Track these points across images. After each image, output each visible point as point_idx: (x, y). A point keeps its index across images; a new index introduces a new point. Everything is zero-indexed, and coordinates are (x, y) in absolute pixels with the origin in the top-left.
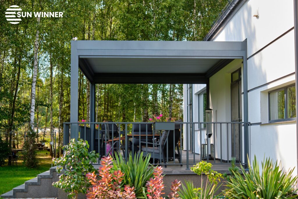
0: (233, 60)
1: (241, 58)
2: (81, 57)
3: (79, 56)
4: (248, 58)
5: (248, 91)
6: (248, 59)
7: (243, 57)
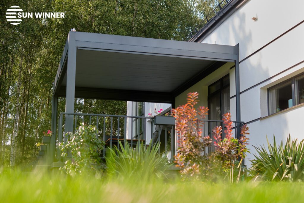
0: (226, 62)
1: (234, 61)
2: (79, 48)
3: (77, 47)
4: (240, 61)
5: (240, 93)
6: (240, 63)
7: (235, 60)
